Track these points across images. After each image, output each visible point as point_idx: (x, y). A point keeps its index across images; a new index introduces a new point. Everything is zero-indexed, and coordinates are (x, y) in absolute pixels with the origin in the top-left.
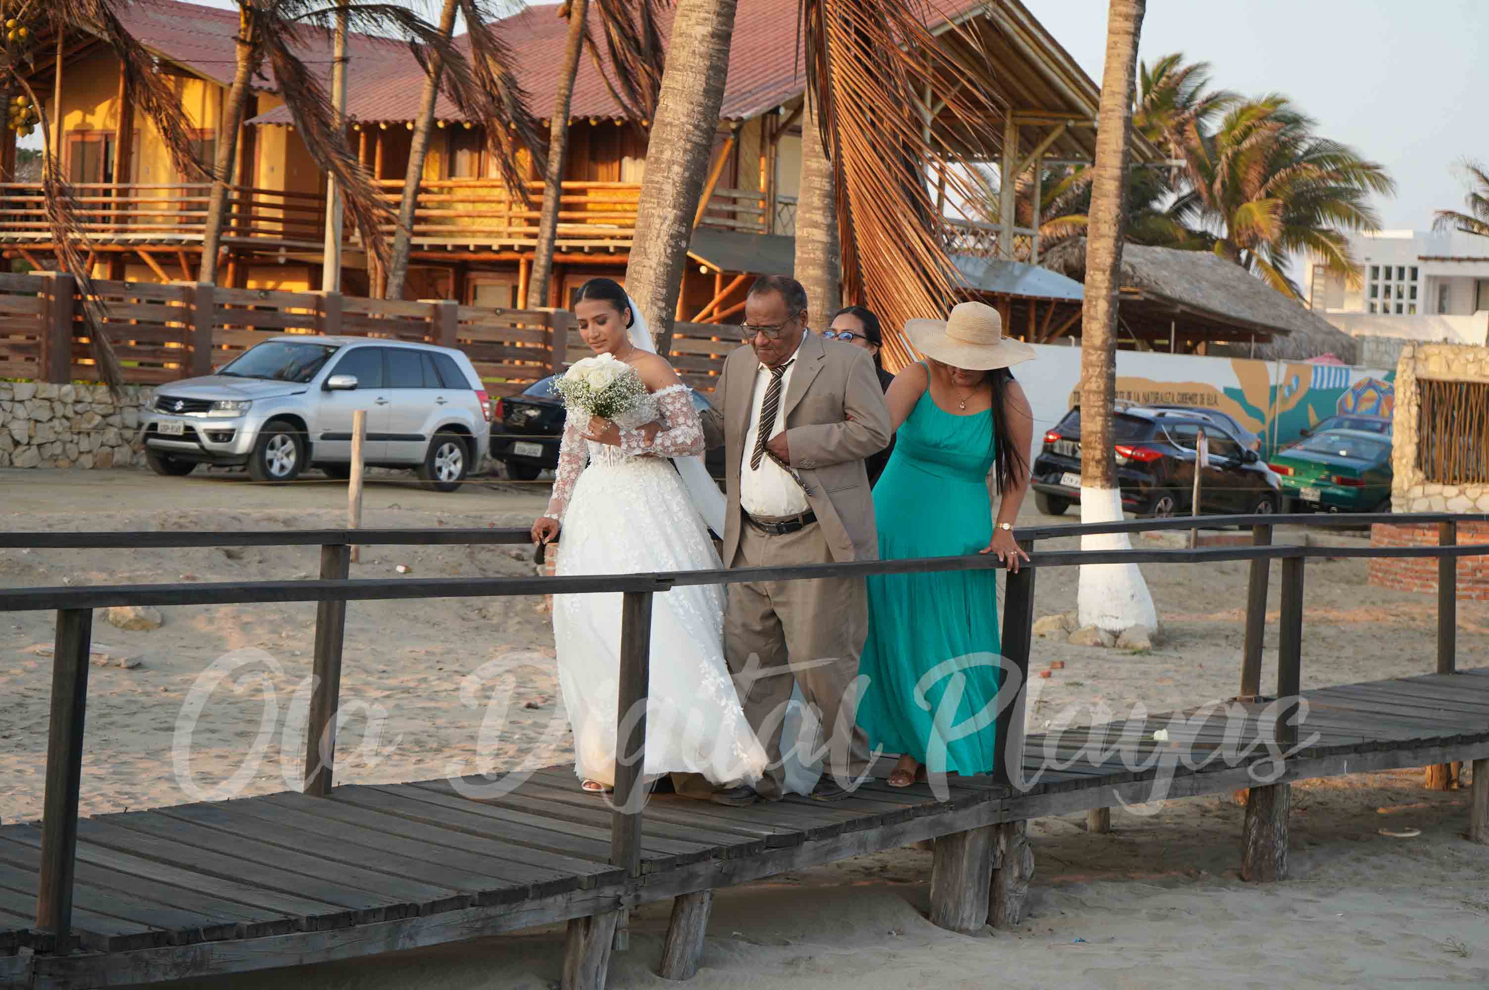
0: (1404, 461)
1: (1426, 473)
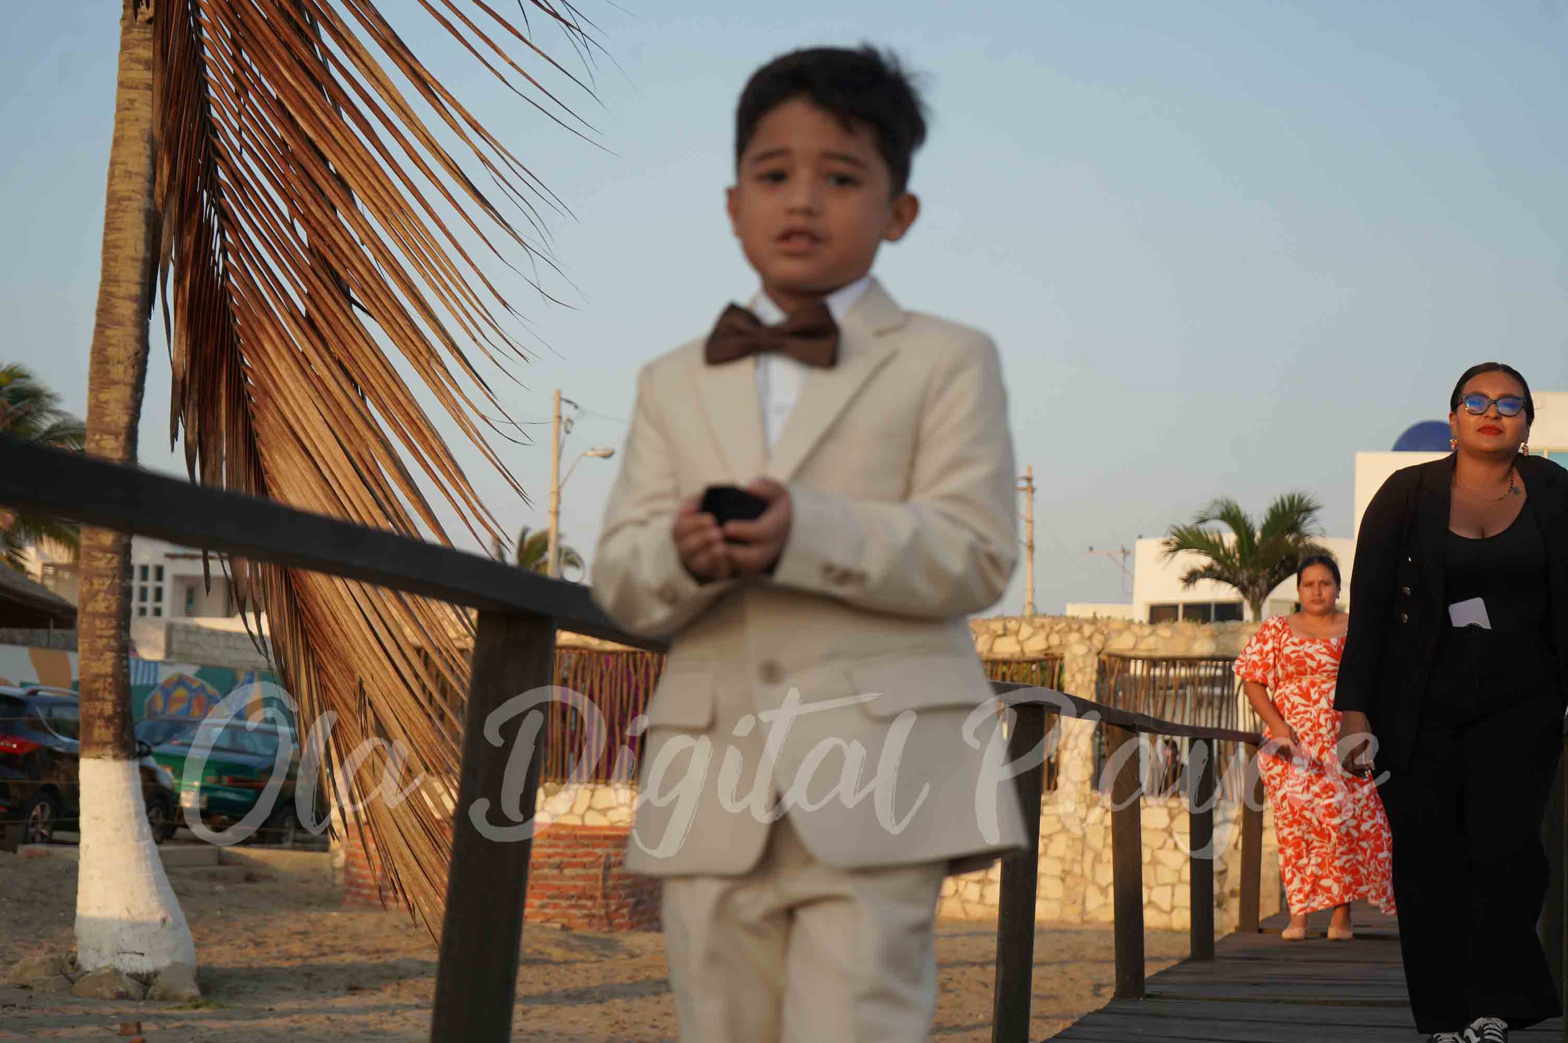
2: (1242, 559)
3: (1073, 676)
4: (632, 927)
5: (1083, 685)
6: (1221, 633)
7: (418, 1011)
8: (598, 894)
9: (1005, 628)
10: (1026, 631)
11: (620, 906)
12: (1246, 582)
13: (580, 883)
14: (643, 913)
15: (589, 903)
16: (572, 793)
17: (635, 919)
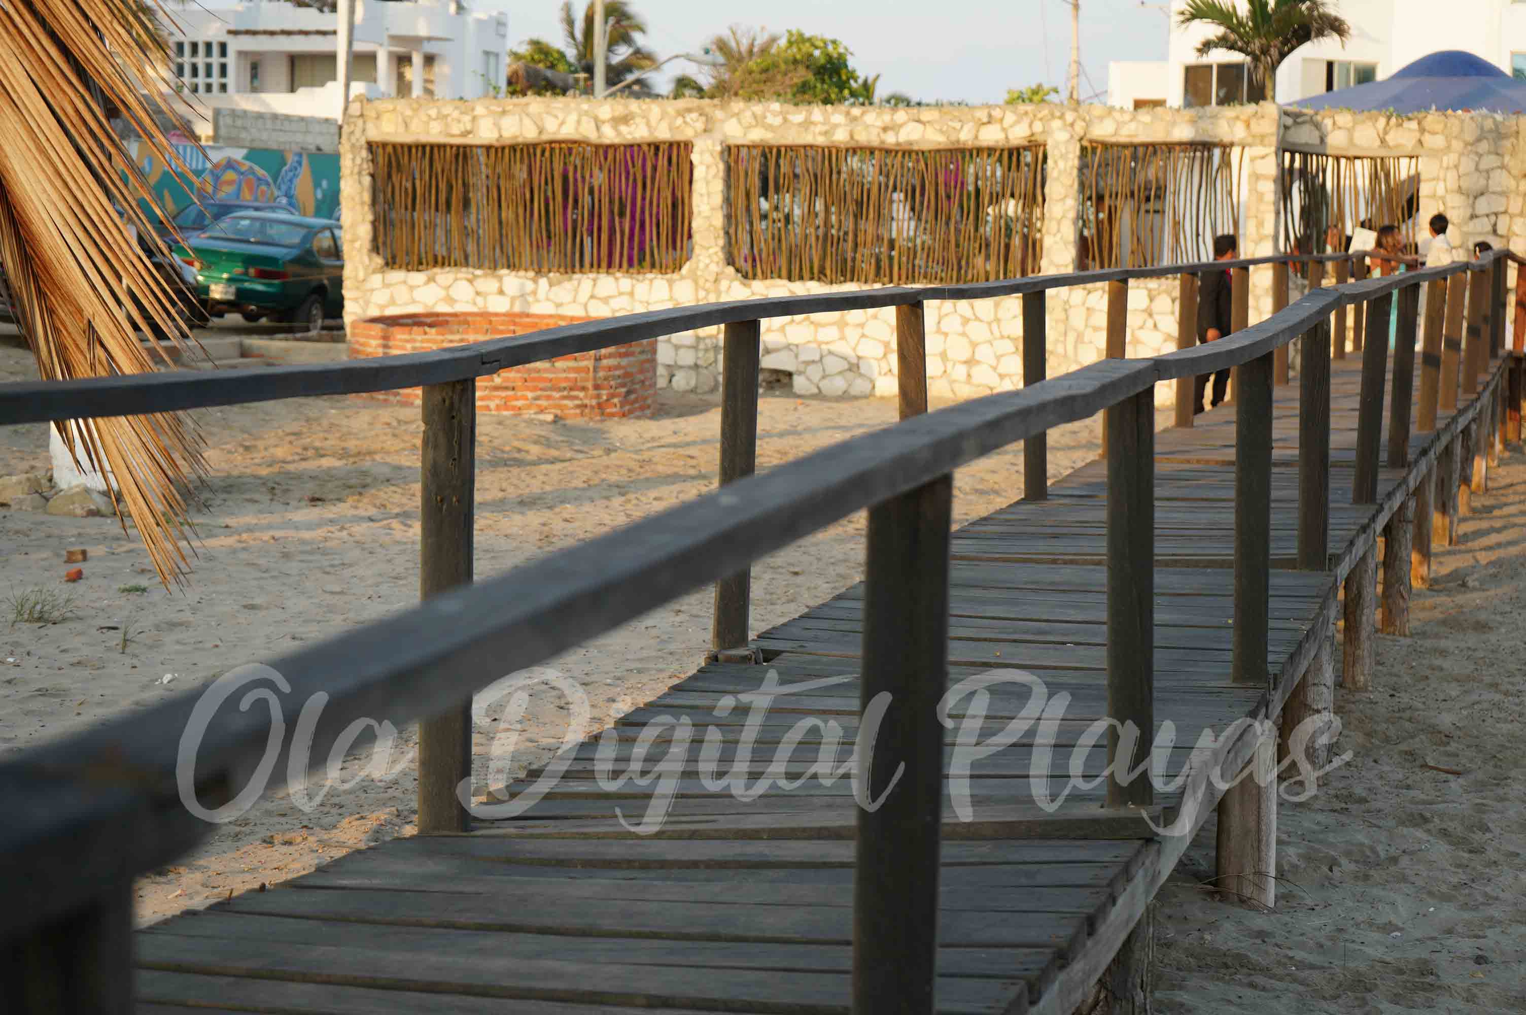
0: (357, 244)
1: (385, 258)
2: (1256, 27)
3: (1056, 162)
4: (624, 415)
5: (1065, 170)
6: (1200, 118)
7: (371, 524)
8: (590, 385)
9: (990, 116)
10: (1010, 118)
11: (613, 396)
12: (1257, 52)
13: (572, 375)
14: (636, 401)
15: (581, 394)
16: (575, 283)
17: (627, 408)
